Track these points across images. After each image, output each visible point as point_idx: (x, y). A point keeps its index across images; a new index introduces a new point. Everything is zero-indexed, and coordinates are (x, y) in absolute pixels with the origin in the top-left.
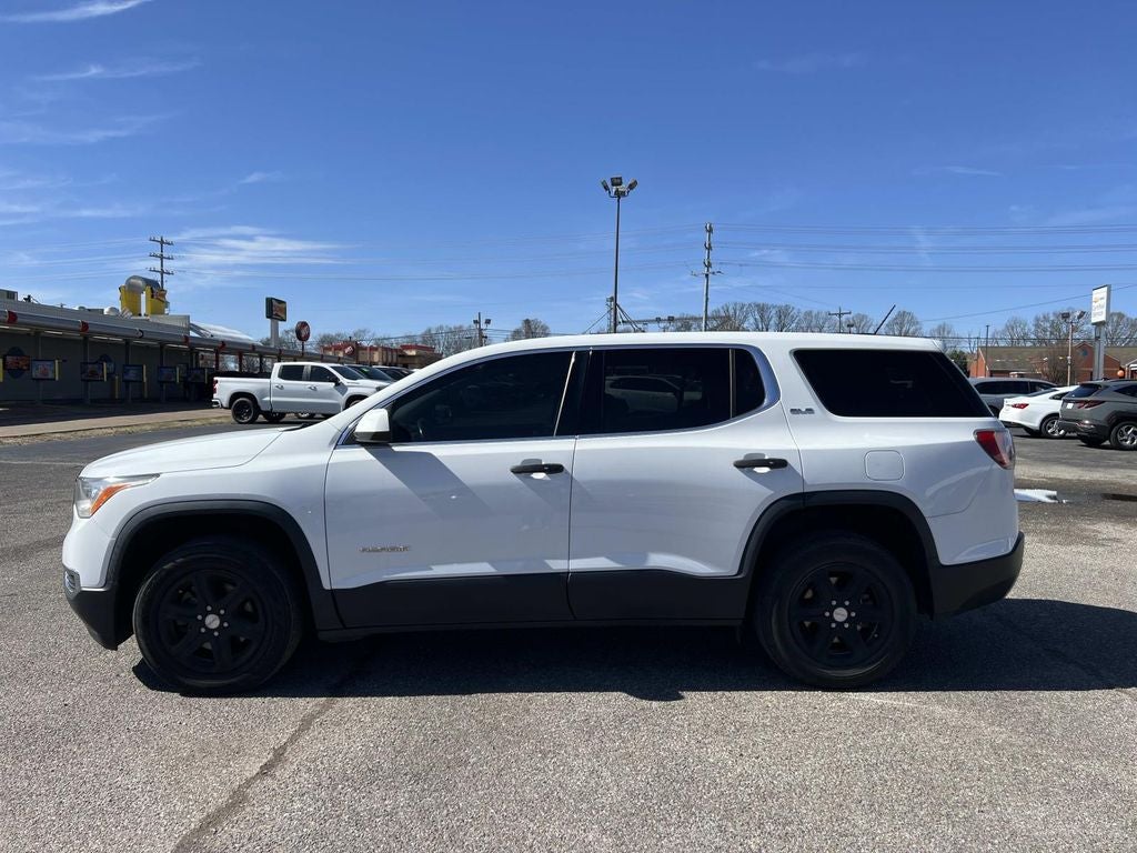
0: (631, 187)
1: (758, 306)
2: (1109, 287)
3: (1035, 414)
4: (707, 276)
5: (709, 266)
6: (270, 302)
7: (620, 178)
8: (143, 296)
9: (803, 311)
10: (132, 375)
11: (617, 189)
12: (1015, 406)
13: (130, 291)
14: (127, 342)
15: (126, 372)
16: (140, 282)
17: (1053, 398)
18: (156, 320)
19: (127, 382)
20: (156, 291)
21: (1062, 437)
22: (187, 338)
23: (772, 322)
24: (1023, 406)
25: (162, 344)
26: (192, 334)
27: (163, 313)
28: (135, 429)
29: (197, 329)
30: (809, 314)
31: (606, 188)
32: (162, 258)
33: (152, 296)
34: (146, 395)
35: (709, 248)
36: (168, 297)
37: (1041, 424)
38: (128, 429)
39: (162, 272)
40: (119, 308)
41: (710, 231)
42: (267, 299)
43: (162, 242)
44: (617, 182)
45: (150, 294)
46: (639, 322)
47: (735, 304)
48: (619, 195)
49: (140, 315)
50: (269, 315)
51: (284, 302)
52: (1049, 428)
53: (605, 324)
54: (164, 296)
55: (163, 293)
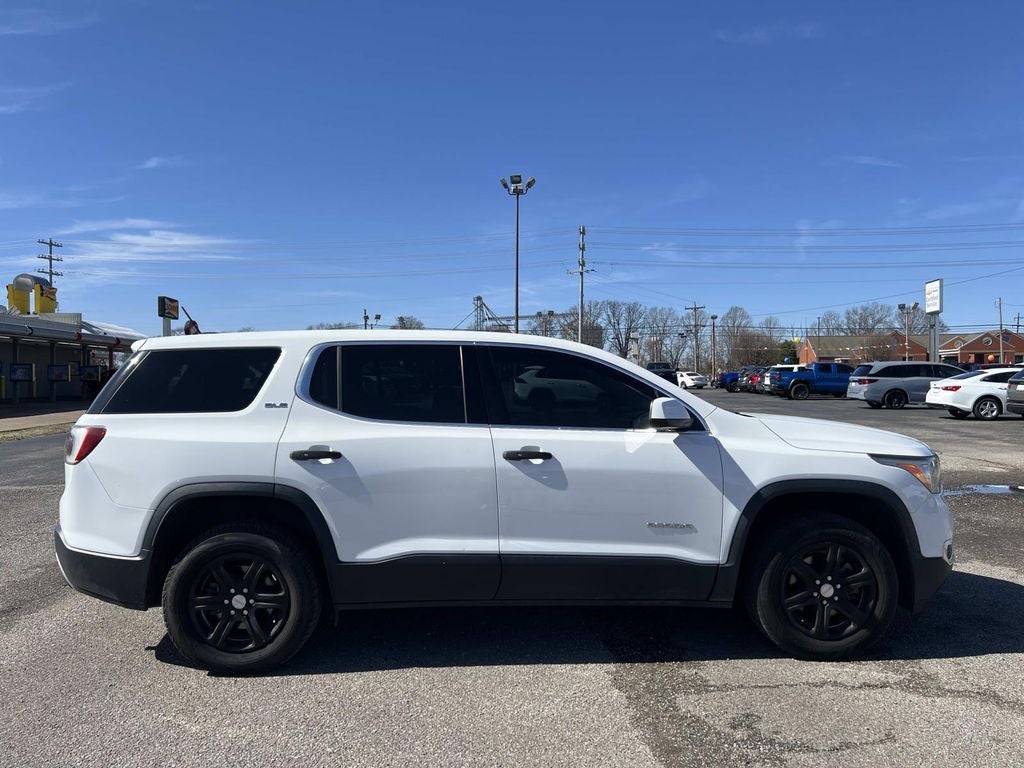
0: (530, 185)
1: (610, 303)
2: (941, 281)
3: (968, 396)
4: (582, 273)
5: (583, 265)
6: (162, 301)
7: (520, 176)
8: (32, 295)
9: (649, 307)
10: (19, 374)
11: (517, 186)
12: (946, 389)
13: (18, 290)
14: (15, 340)
15: (13, 371)
16: (29, 281)
17: (984, 380)
18: (45, 318)
19: (15, 382)
20: (46, 289)
21: (995, 419)
22: (80, 335)
23: (622, 318)
24: (956, 388)
25: (53, 342)
26: (83, 331)
27: (53, 312)
28: (25, 434)
29: (88, 327)
30: (655, 309)
31: (505, 186)
32: (51, 259)
33: (42, 294)
34: (35, 396)
35: (583, 249)
36: (58, 296)
37: (974, 406)
38: (16, 434)
39: (51, 274)
40: (7, 306)
41: (583, 233)
42: (160, 298)
43: (51, 244)
44: (516, 180)
45: (40, 292)
46: (503, 318)
47: (590, 302)
48: (518, 192)
49: (29, 313)
50: (162, 313)
51: (176, 301)
52: (982, 410)
53: (472, 320)
54: (54, 294)
55: (53, 292)
